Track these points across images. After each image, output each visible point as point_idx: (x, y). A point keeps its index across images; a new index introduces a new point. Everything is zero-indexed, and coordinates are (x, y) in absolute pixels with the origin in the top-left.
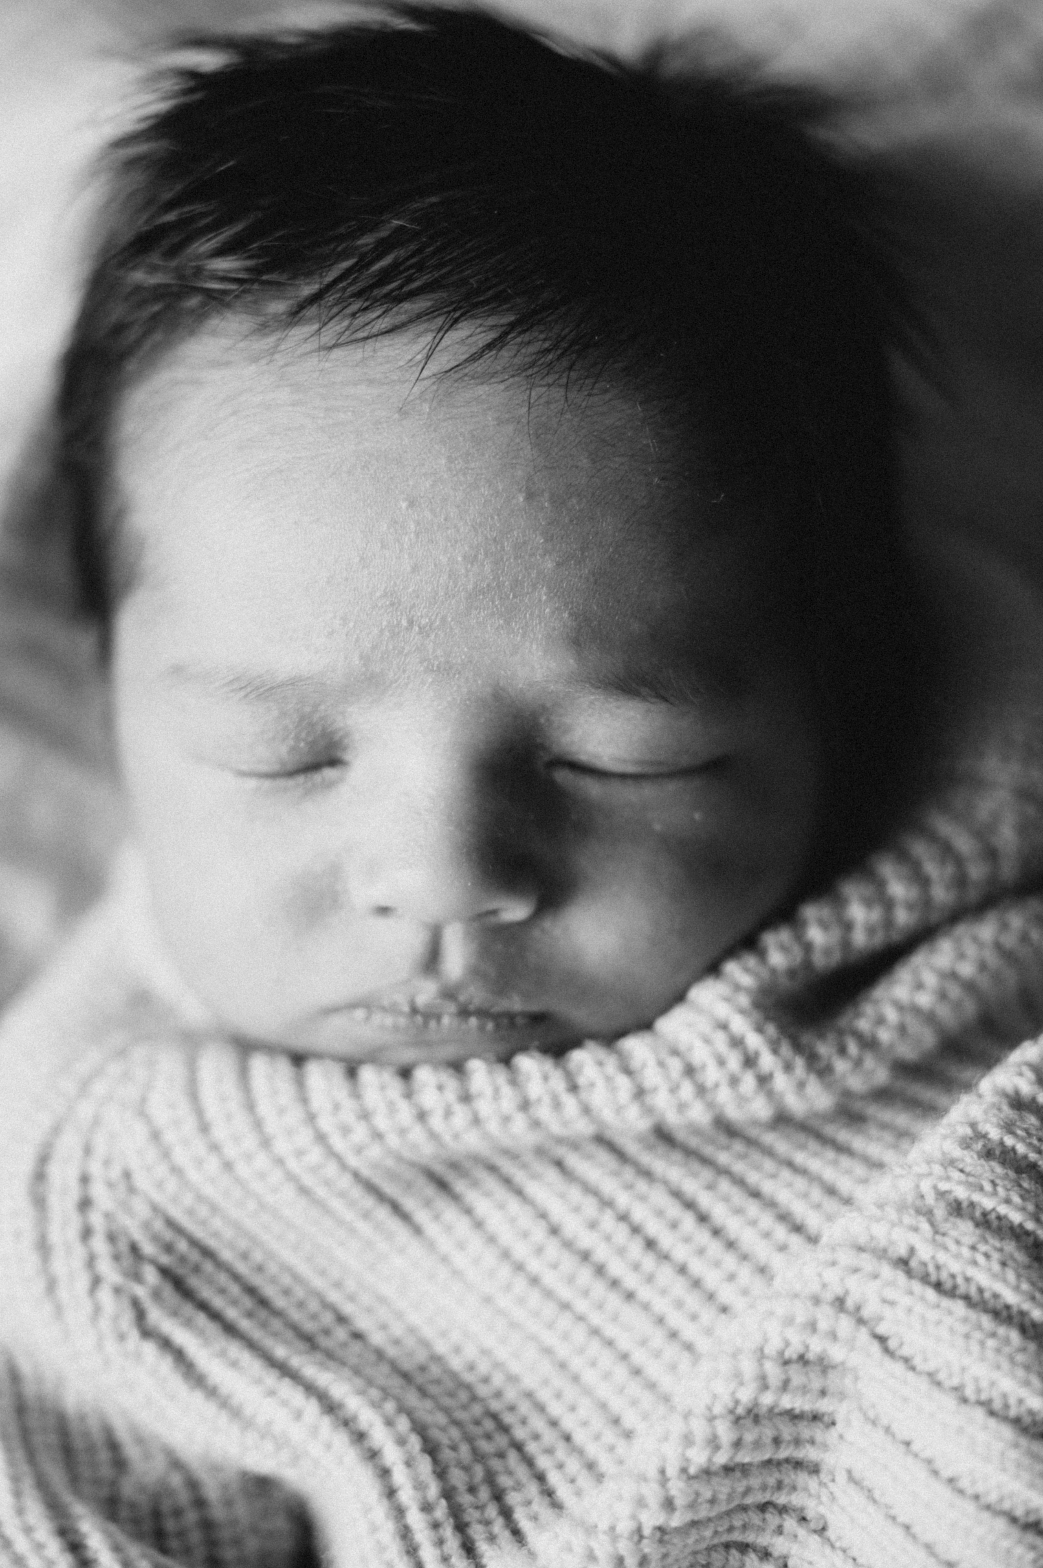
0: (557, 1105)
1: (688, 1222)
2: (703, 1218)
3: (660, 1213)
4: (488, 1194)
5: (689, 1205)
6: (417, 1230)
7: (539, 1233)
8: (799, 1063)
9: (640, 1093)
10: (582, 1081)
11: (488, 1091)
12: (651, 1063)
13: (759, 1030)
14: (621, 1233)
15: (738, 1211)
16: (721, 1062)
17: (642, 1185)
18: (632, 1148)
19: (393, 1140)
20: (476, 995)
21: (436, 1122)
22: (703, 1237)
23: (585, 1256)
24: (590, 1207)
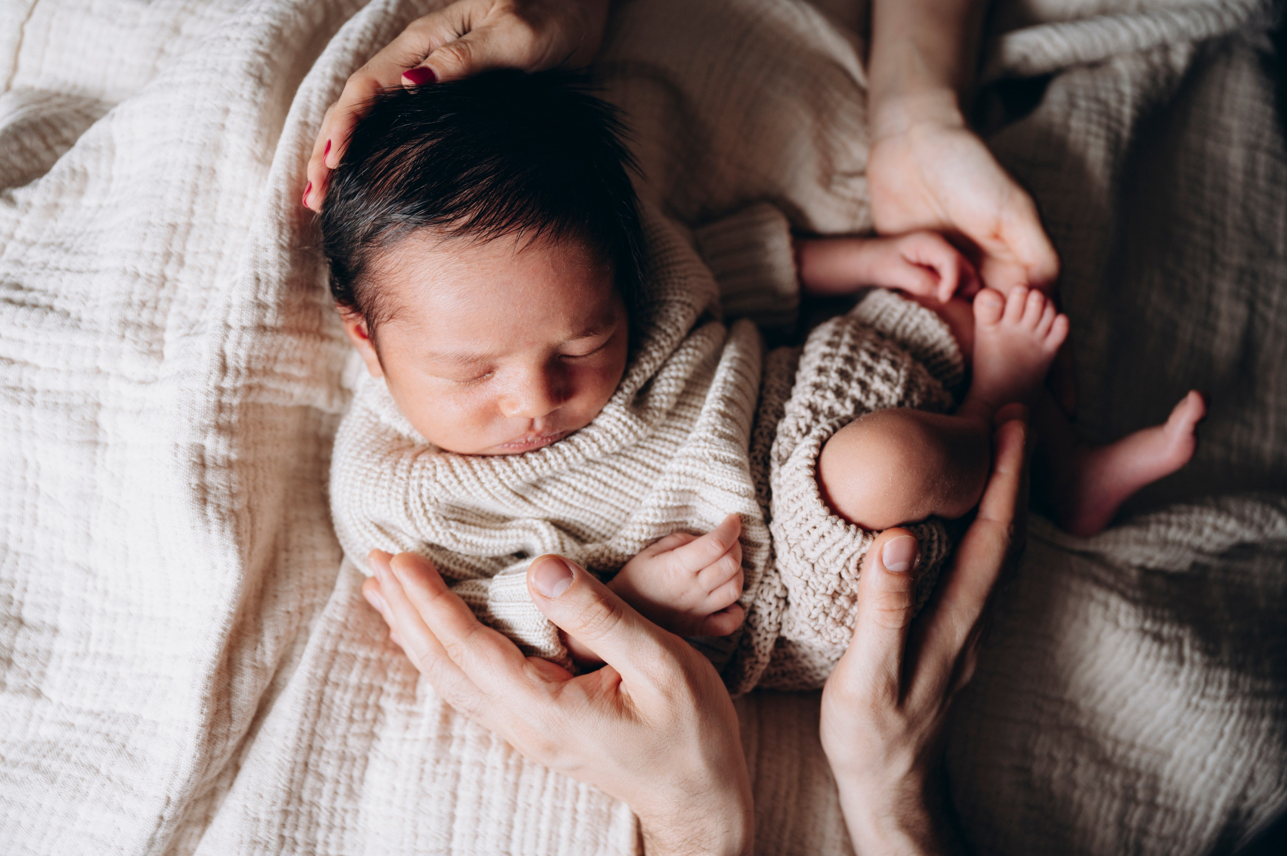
0: (575, 457)
1: (615, 474)
2: (619, 471)
3: (605, 474)
4: (549, 485)
5: (613, 468)
6: (530, 503)
7: (571, 491)
8: (645, 425)
9: (600, 447)
10: (581, 448)
11: (553, 457)
12: (601, 437)
13: (631, 418)
14: (596, 484)
15: (629, 466)
16: (622, 432)
17: (597, 467)
18: (600, 460)
19: (524, 478)
20: (546, 433)
21: (538, 470)
22: (621, 477)
23: (586, 494)
24: (584, 478)
